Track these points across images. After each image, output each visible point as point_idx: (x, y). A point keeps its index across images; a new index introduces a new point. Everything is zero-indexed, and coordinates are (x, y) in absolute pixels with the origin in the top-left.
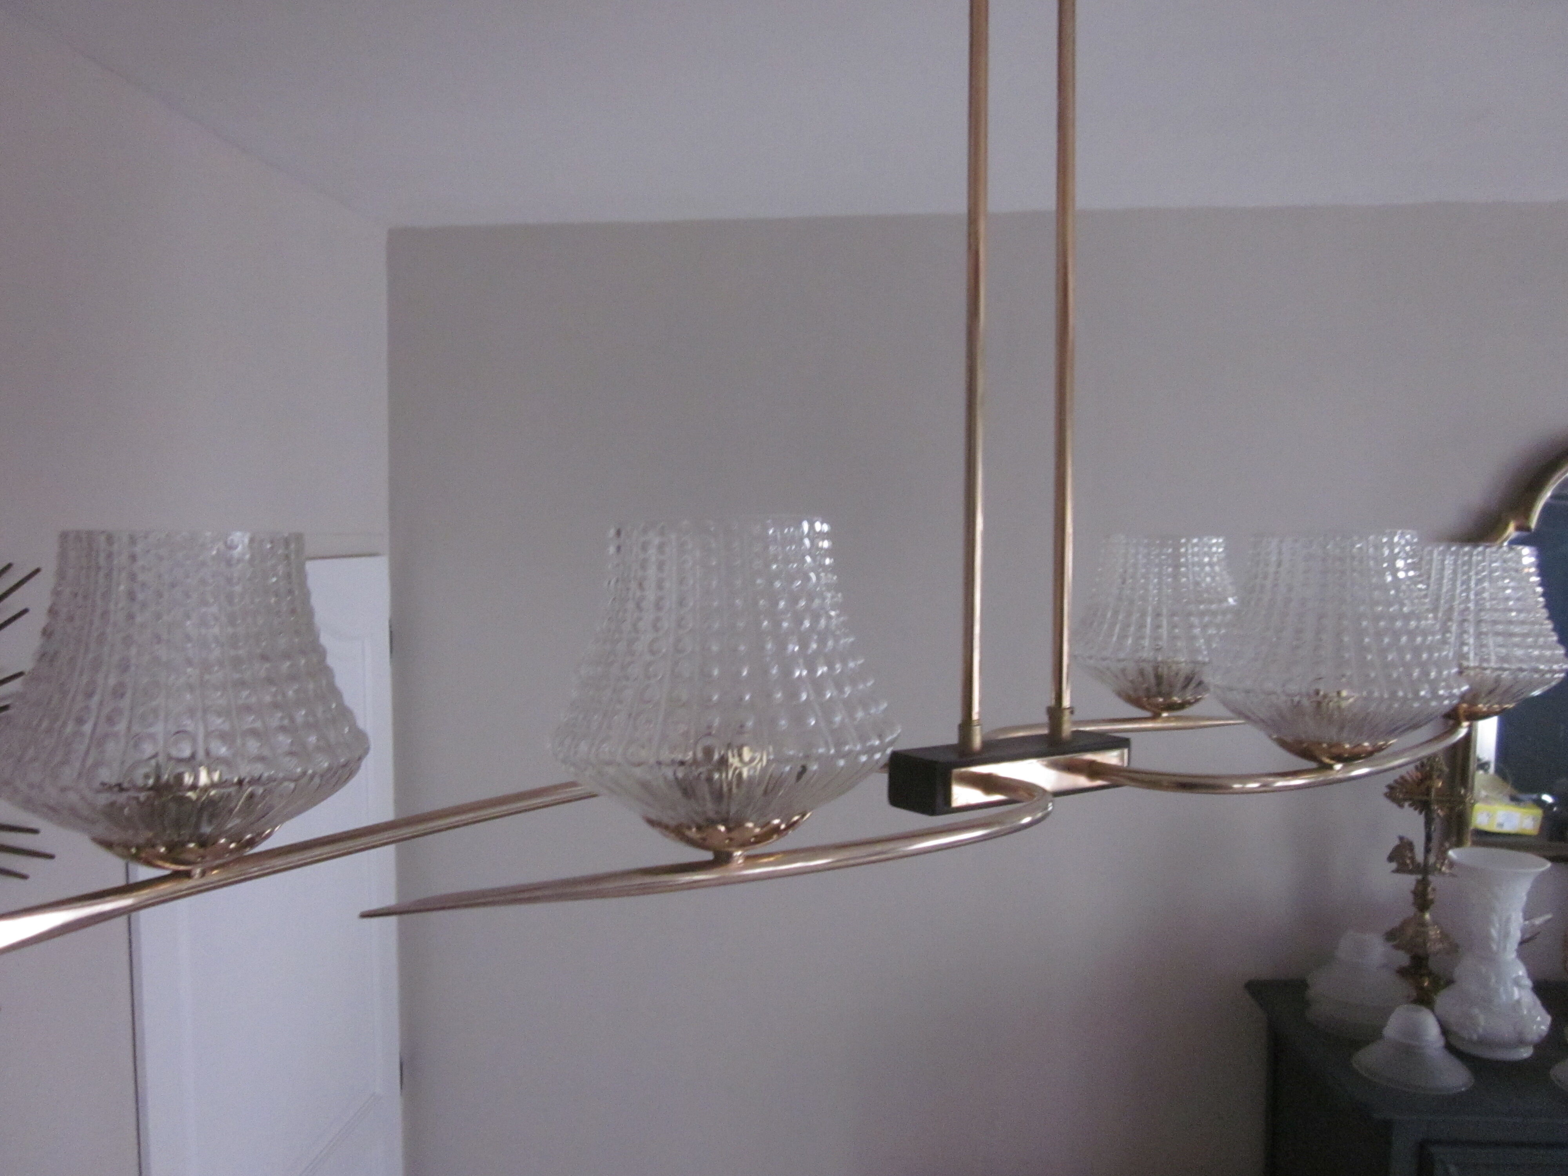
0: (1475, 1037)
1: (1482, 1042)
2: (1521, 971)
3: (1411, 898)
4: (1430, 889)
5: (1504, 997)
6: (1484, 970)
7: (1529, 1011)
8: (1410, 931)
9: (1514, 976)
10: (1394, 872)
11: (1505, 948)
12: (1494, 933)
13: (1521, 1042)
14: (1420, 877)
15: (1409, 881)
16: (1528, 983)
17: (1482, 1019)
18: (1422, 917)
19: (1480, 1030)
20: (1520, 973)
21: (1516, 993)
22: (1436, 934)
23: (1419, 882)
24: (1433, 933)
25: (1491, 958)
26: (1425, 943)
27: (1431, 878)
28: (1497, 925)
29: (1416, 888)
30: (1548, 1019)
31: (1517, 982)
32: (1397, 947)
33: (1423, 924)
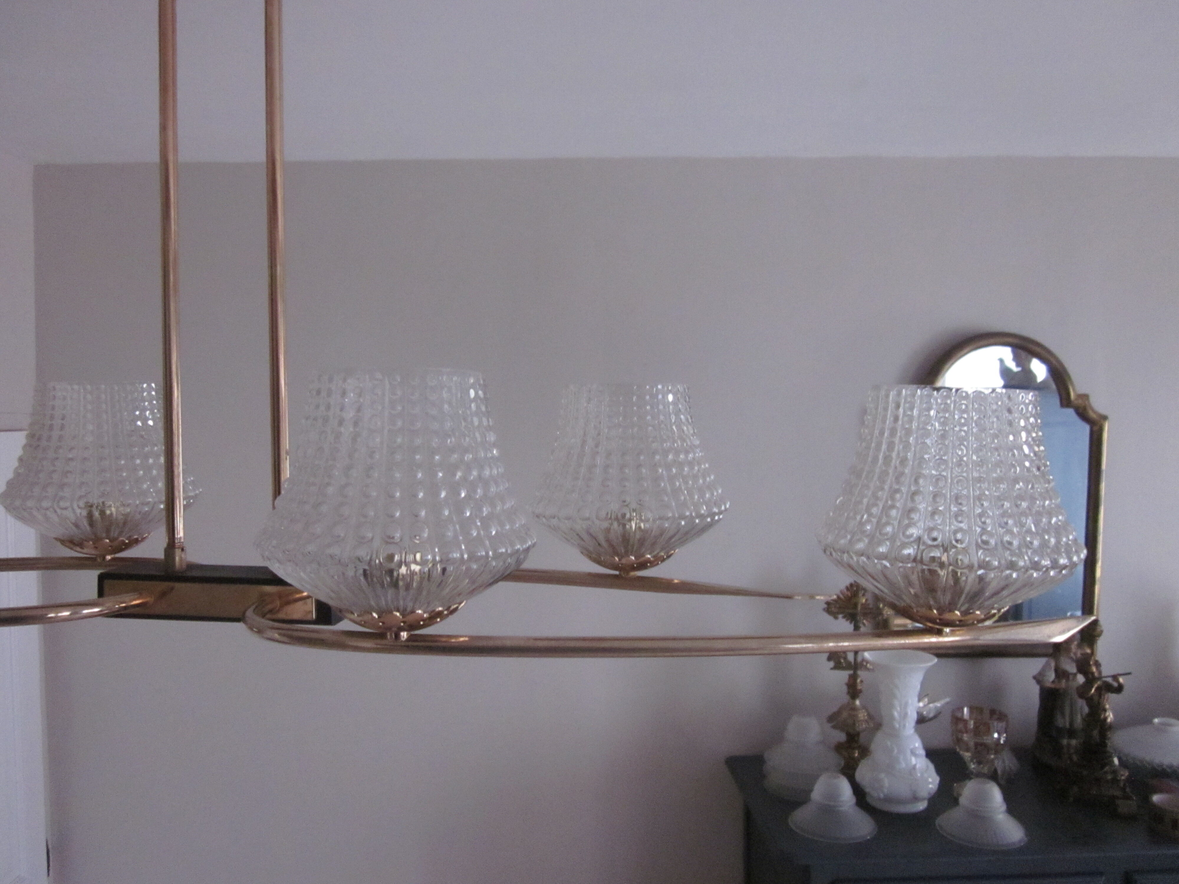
0: (882, 796)
1: (888, 799)
2: (917, 744)
3: (845, 689)
4: (859, 681)
5: (903, 765)
6: (889, 743)
7: (922, 774)
8: (845, 714)
9: (912, 747)
10: (832, 669)
11: (904, 726)
12: (896, 714)
13: (916, 799)
14: (851, 672)
15: (844, 675)
16: (922, 752)
17: (886, 783)
18: (854, 703)
19: (886, 791)
20: (917, 745)
21: (914, 760)
22: (864, 716)
23: (851, 676)
24: (862, 715)
25: (895, 735)
26: (854, 724)
27: (859, 672)
28: (899, 709)
29: (849, 681)
30: (937, 779)
31: (913, 753)
32: (834, 727)
33: (854, 709)
